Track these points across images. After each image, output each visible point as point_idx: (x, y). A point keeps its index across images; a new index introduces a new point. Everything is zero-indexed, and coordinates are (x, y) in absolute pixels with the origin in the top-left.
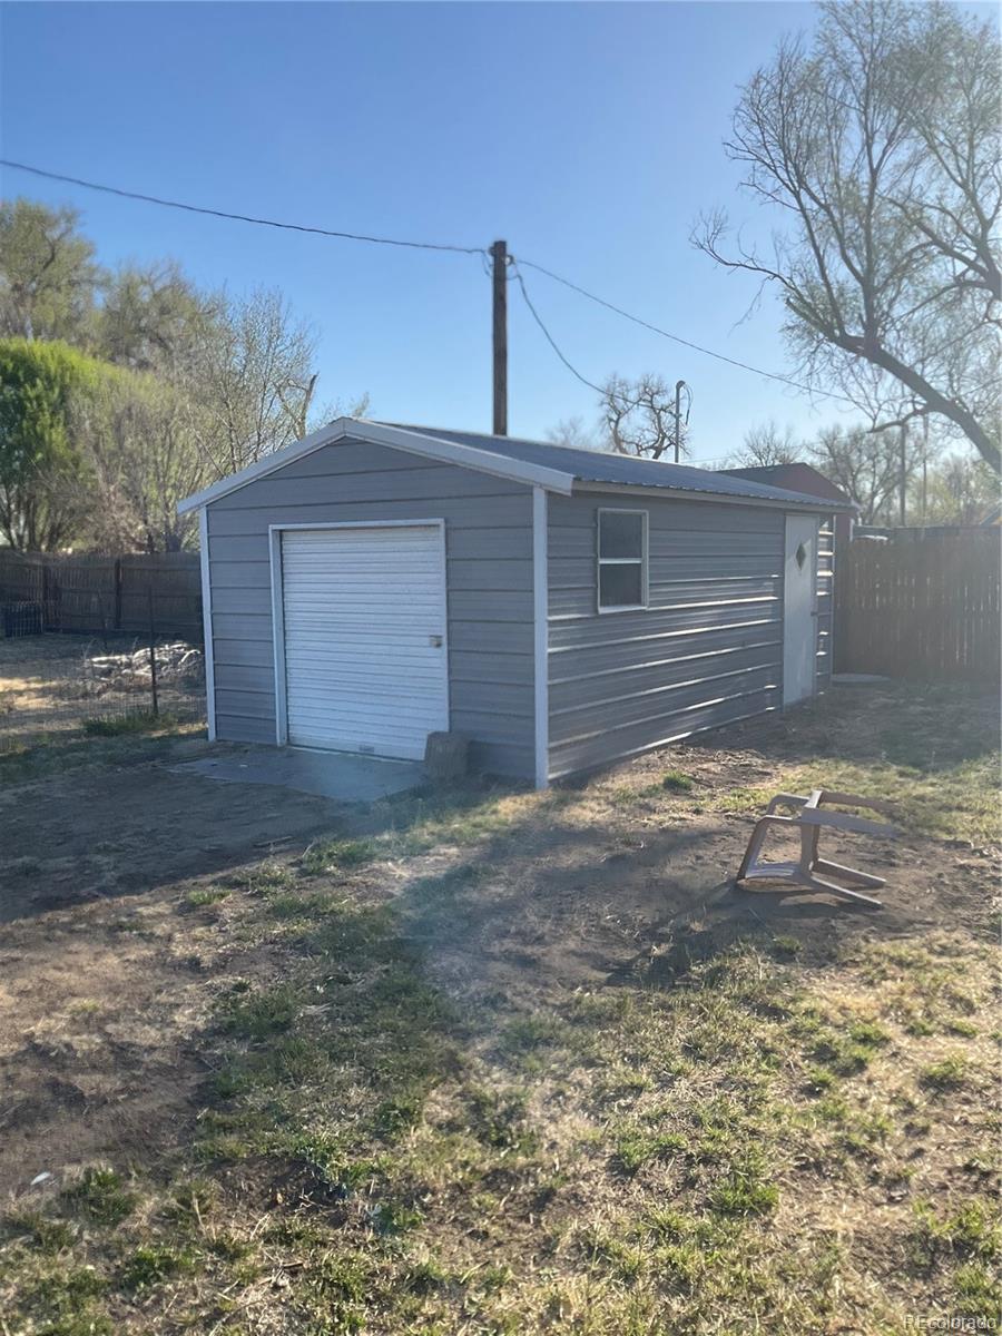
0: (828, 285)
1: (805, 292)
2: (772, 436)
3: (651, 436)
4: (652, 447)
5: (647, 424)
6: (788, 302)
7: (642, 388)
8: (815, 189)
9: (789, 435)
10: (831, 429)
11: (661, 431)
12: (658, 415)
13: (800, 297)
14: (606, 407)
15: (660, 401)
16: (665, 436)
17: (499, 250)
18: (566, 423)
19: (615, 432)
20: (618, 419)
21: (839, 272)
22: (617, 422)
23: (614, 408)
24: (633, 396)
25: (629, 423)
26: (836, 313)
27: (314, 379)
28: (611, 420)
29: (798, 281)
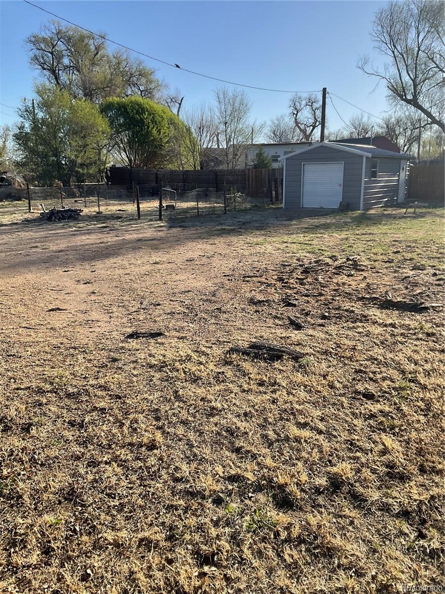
0: (402, 83)
1: (394, 84)
2: (361, 120)
3: (311, 121)
4: (311, 126)
5: (310, 116)
6: (388, 87)
7: (307, 100)
8: (399, 48)
9: (369, 119)
10: (388, 117)
11: (315, 119)
12: (315, 111)
13: (393, 86)
14: (292, 108)
15: (315, 105)
16: (317, 121)
17: (324, 90)
18: (279, 116)
19: (296, 119)
20: (297, 113)
21: (406, 78)
22: (296, 115)
23: (296, 109)
24: (304, 103)
25: (302, 115)
26: (404, 91)
27: (182, 100)
28: (294, 114)
29: (392, 81)
